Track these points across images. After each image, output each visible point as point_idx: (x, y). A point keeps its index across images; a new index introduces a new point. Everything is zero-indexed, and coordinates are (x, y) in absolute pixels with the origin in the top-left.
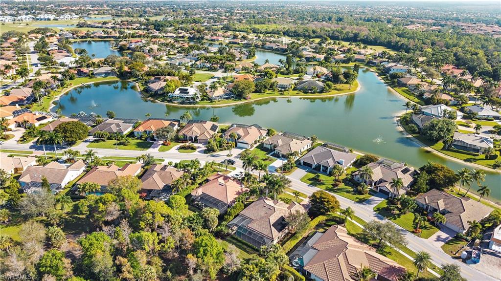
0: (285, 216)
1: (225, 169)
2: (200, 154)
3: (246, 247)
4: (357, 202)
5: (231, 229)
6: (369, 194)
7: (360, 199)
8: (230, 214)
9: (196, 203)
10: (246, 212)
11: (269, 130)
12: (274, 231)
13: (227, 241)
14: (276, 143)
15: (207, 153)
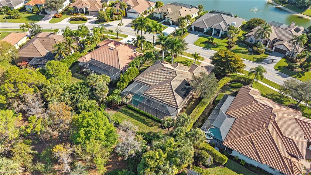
0: (187, 79)
1: (117, 37)
2: (91, 24)
3: (145, 118)
4: (255, 62)
5: (126, 98)
6: (265, 53)
7: (257, 59)
8: (123, 81)
9: (84, 70)
10: (142, 78)
11: (157, 3)
12: (178, 98)
13: (122, 111)
14: (166, 12)
15: (98, 24)
